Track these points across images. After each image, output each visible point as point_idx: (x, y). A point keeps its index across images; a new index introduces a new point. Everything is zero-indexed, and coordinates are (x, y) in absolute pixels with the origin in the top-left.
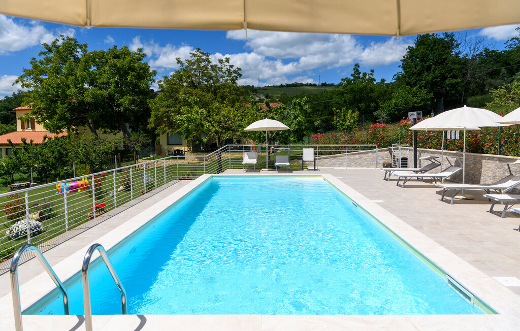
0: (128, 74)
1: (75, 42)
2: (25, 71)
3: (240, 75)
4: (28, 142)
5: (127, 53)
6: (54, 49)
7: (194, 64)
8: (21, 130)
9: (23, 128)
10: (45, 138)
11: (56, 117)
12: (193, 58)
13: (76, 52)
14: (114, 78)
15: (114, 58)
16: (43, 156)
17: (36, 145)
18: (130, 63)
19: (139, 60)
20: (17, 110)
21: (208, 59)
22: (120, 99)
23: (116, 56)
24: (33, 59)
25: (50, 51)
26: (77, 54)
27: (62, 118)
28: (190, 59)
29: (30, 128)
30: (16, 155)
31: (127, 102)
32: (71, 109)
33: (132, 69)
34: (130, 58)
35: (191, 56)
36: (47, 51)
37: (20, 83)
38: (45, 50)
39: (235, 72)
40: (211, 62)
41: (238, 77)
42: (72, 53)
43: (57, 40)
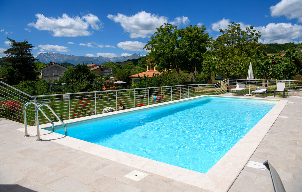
0: (194, 40)
1: (171, 26)
2: (148, 42)
3: (260, 36)
4: (146, 76)
5: (196, 28)
6: (161, 30)
7: (229, 31)
8: (148, 71)
9: (149, 70)
10: (154, 74)
11: (160, 64)
12: (230, 28)
13: (171, 30)
14: (188, 42)
15: (189, 32)
16: (151, 83)
17: (150, 78)
18: (196, 34)
20: (147, 61)
21: (239, 28)
22: (190, 54)
24: (152, 36)
25: (159, 31)
26: (171, 31)
27: (163, 64)
28: (228, 29)
29: (152, 70)
30: (140, 82)
31: (193, 56)
32: (168, 60)
33: (197, 37)
34: (196, 31)
35: (229, 27)
36: (158, 31)
37: (146, 48)
38: (157, 31)
39: (256, 34)
40: (241, 30)
41: (259, 37)
42: (169, 31)
43: (162, 26)
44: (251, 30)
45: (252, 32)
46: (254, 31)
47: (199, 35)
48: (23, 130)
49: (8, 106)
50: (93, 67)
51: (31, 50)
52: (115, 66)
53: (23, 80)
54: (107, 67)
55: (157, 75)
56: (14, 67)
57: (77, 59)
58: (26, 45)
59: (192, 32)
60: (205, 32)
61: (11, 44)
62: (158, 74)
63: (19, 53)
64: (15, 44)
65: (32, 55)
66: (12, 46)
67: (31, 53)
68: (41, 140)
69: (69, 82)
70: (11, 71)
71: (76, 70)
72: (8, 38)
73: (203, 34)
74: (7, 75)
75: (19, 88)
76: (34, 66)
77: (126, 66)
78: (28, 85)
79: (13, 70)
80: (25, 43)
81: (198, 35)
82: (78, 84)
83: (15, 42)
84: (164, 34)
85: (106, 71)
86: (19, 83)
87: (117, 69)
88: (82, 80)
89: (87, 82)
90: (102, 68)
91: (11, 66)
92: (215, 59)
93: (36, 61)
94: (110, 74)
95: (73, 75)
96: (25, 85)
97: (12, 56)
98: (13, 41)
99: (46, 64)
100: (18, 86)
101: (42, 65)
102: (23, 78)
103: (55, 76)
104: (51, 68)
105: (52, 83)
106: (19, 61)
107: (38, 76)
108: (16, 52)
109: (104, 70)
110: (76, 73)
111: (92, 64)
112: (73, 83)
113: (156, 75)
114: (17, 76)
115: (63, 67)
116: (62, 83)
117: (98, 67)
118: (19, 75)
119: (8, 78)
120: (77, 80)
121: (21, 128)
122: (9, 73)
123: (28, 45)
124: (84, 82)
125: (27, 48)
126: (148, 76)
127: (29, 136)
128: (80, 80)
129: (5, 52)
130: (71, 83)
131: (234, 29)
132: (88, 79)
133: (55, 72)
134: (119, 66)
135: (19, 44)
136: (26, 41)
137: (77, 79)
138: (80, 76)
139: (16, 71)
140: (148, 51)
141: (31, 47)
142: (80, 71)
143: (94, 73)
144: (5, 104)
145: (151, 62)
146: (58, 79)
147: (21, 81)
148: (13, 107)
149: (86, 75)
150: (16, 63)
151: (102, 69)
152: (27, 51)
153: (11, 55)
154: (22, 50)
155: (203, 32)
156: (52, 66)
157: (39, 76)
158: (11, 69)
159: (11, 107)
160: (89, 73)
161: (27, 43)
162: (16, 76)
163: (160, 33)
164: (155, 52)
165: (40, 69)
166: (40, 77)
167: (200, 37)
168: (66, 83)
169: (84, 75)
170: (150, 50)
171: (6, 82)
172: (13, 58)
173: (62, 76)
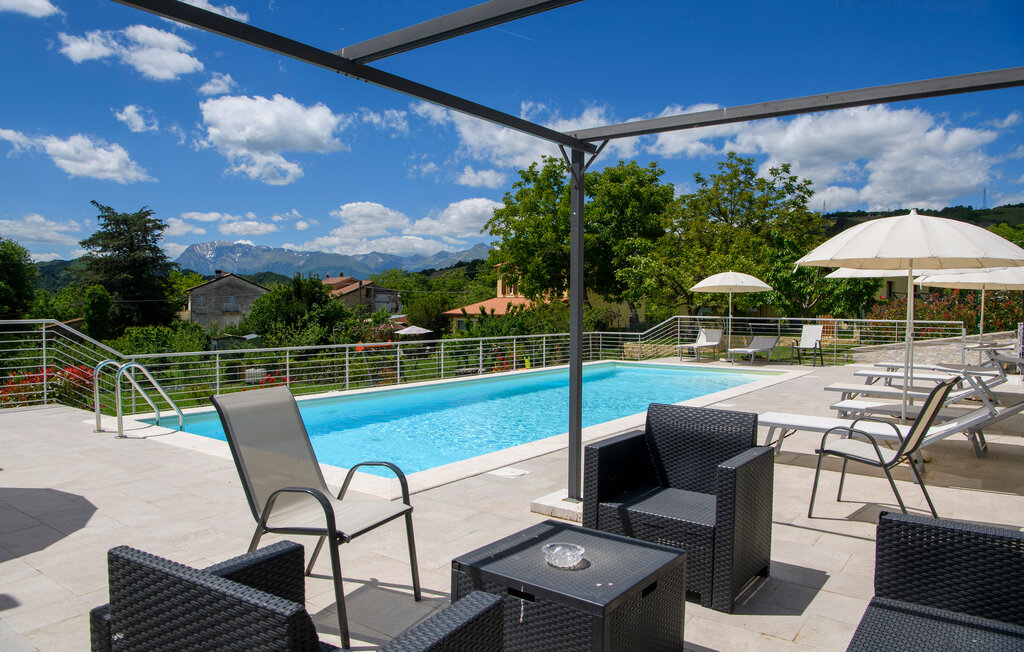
0: (626, 205)
2: (496, 211)
3: (810, 193)
4: (488, 312)
5: (634, 171)
6: (531, 177)
7: (723, 180)
8: (500, 296)
9: (504, 293)
10: (509, 306)
11: (528, 275)
12: (725, 168)
13: (562, 177)
15: (612, 181)
17: (499, 316)
18: (633, 187)
19: (652, 180)
21: (749, 169)
23: (616, 179)
24: (507, 193)
25: (527, 180)
26: (563, 180)
27: (537, 276)
28: (718, 173)
29: (512, 293)
30: (468, 330)
33: (637, 196)
34: (633, 179)
35: (721, 168)
36: (524, 180)
37: (490, 228)
38: (521, 180)
39: (800, 188)
40: (755, 175)
41: (806, 196)
42: (556, 179)
43: (535, 164)
44: (785, 175)
45: (787, 181)
46: (793, 179)
47: (642, 190)
48: (93, 422)
49: (70, 376)
50: (340, 286)
51: (159, 235)
52: (411, 283)
53: (132, 324)
54: (386, 286)
55: (518, 309)
56: (110, 287)
57: (302, 262)
58: (146, 222)
59: (621, 182)
60: (663, 182)
61: (102, 220)
62: (522, 307)
63: (125, 245)
64: (114, 220)
65: (161, 251)
66: (106, 226)
67: (160, 244)
68: (126, 437)
69: (266, 331)
70: (100, 298)
71: (287, 297)
72: (93, 202)
73: (657, 186)
74: (87, 311)
75: (122, 350)
76: (166, 282)
77: (444, 282)
78: (145, 339)
79: (104, 295)
80: (143, 215)
81: (638, 191)
82: (292, 336)
83: (113, 213)
84: (541, 188)
85: (380, 297)
86: (121, 333)
87: (416, 291)
88: (304, 325)
89: (317, 328)
90: (368, 290)
91: (100, 283)
92: (646, 264)
93: (174, 268)
94: (394, 305)
95: (278, 308)
96: (137, 339)
97: (104, 254)
98: (108, 209)
99: (205, 278)
100: (120, 341)
101: (190, 282)
102: (135, 319)
103: (226, 312)
104: (216, 288)
105: (218, 333)
106: (121, 270)
107: (178, 314)
108: (116, 243)
109: (374, 296)
110: (287, 304)
111: (342, 275)
112: (276, 333)
113: (516, 307)
114: (117, 312)
115: (251, 286)
116: (247, 334)
117: (356, 286)
118: (121, 309)
119: (90, 320)
120: (289, 324)
121: (88, 419)
122: (93, 306)
123: (150, 221)
124: (309, 331)
125: (147, 231)
126: (493, 311)
127: (104, 431)
128: (299, 324)
129: (84, 243)
130: (272, 333)
131: (736, 174)
132: (323, 322)
133: (227, 301)
134: (425, 282)
135: (126, 220)
136: (144, 210)
137: (290, 320)
138: (298, 313)
139: (114, 298)
140: (495, 238)
141: (160, 227)
142: (300, 298)
143: (341, 303)
144: (63, 372)
145: (504, 270)
146: (237, 320)
147: (128, 328)
148: (81, 381)
149: (317, 310)
150: (114, 275)
151: (370, 292)
152: (146, 240)
153: (101, 251)
154: (132, 238)
155: (656, 180)
156: (222, 285)
157: (181, 313)
158: (100, 292)
159: (76, 379)
160: (326, 302)
161: (149, 217)
162: (113, 314)
163: (532, 186)
164: (514, 240)
165: (185, 292)
166: (185, 315)
167: (645, 195)
168: (257, 333)
169: (310, 309)
170: (502, 236)
171: (83, 332)
172: (106, 260)
173: (248, 313)
